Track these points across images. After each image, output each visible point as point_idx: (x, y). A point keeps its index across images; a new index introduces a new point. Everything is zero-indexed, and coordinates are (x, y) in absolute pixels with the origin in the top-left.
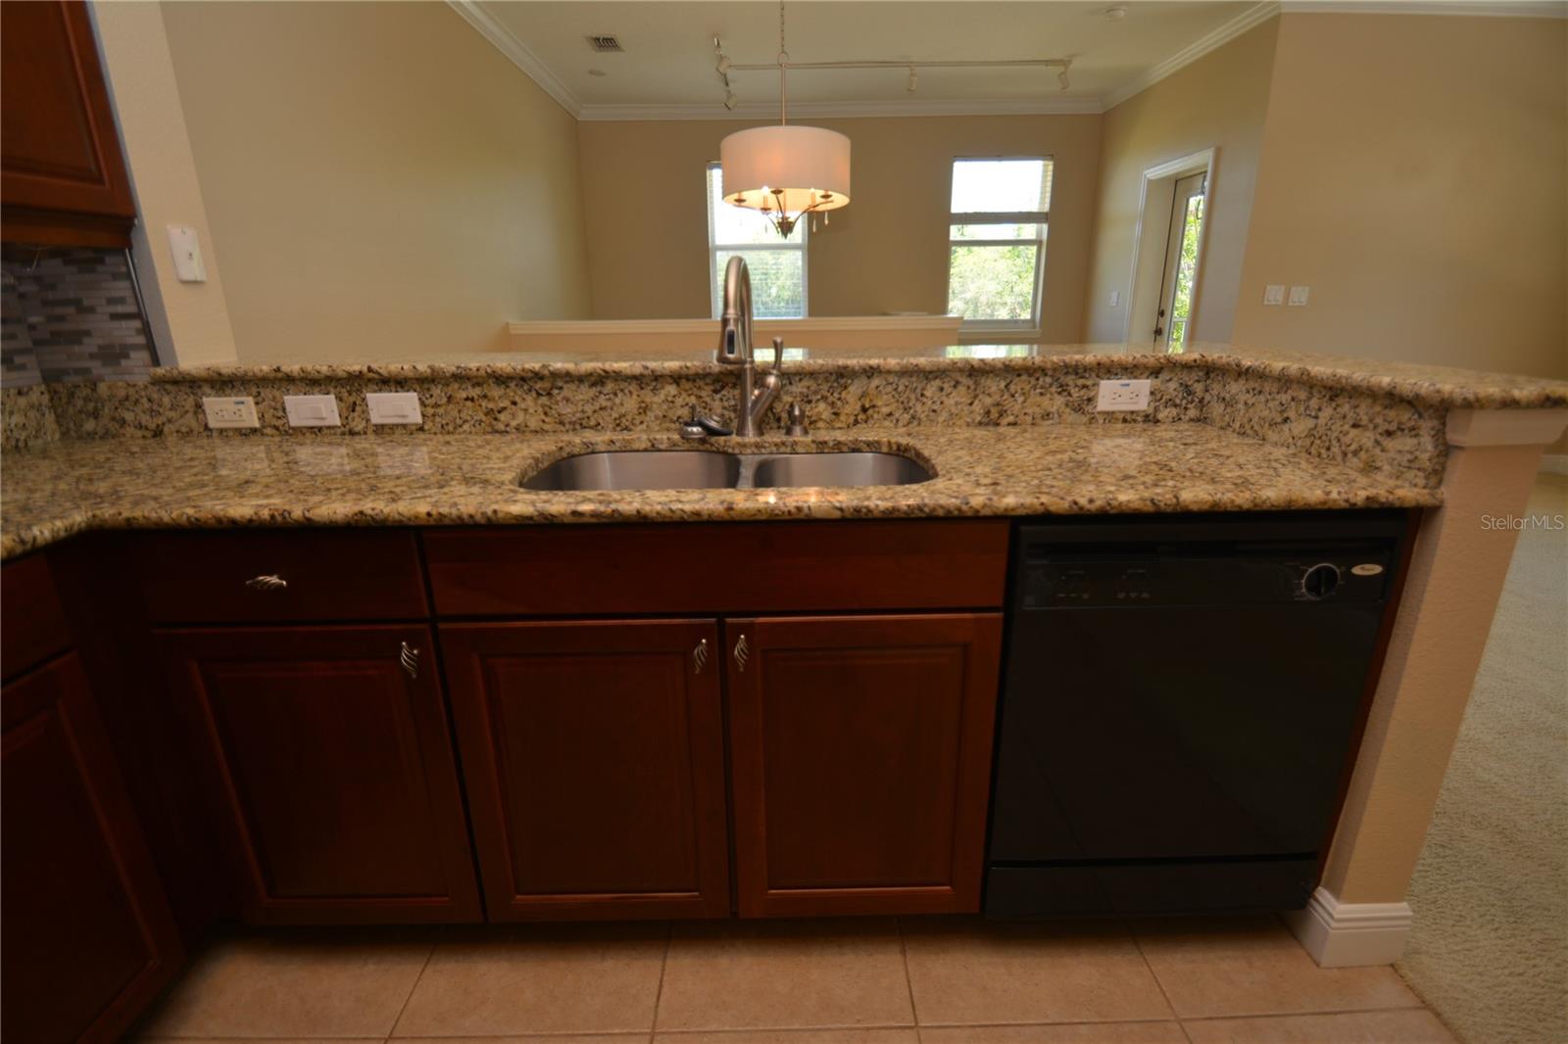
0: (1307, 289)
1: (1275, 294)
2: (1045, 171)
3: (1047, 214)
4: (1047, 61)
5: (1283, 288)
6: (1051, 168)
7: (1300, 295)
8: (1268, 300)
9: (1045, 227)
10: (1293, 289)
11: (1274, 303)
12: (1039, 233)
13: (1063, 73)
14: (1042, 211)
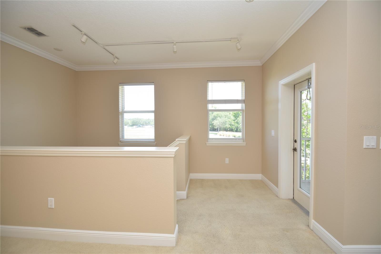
3: (244, 100)
5: (375, 137)
9: (244, 105)
12: (242, 107)
14: (242, 99)
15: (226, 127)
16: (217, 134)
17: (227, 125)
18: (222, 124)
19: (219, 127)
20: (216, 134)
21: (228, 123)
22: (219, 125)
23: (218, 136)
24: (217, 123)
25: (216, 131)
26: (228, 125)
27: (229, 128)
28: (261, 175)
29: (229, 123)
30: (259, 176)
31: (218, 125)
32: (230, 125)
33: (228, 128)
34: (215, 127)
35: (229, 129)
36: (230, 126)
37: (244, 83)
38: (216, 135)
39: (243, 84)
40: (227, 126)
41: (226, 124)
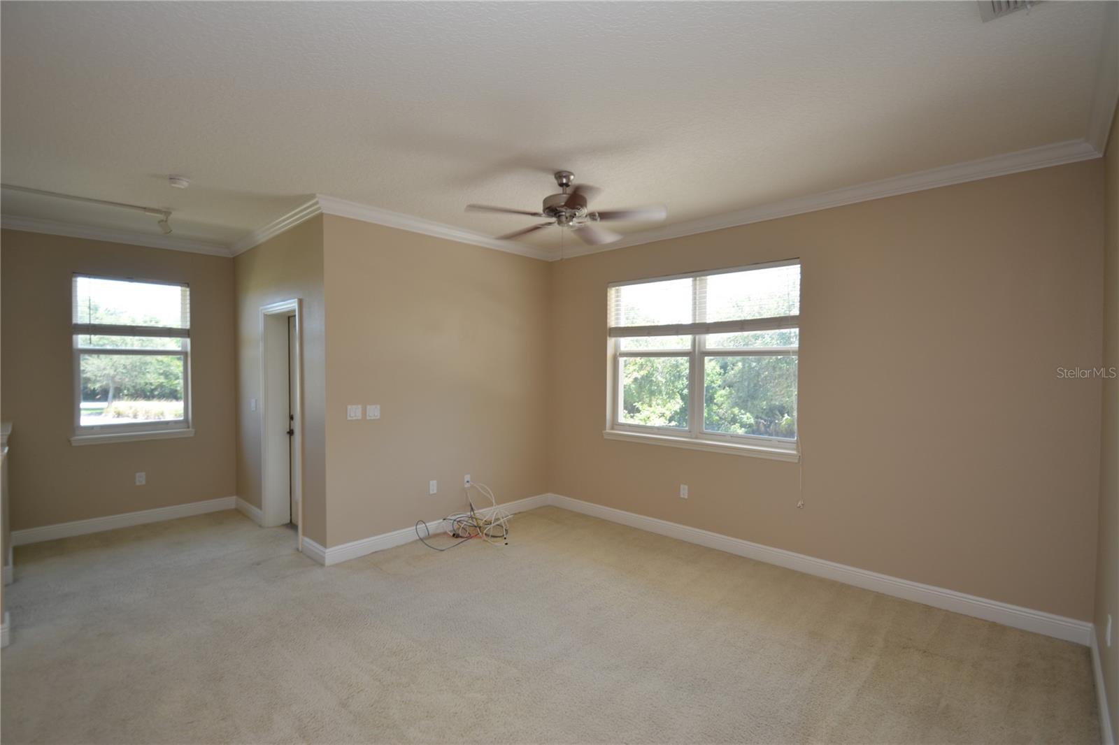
0: (378, 407)
1: (355, 412)
2: (183, 296)
3: (188, 330)
4: (145, 208)
5: (360, 406)
6: (188, 293)
7: (374, 412)
8: (350, 417)
9: (188, 341)
10: (368, 407)
11: (354, 418)
12: (184, 345)
13: (162, 221)
14: (184, 327)
15: (146, 384)
16: (104, 411)
17: (148, 376)
18: (124, 371)
19: (114, 382)
20: (99, 411)
21: (156, 369)
22: (113, 377)
23: (108, 419)
24: (104, 369)
25: (99, 400)
26: (156, 376)
27: (161, 385)
28: (234, 498)
29: (158, 367)
30: (230, 502)
31: (108, 375)
32: (162, 377)
33: (153, 387)
34: (89, 385)
35: (159, 390)
36: (162, 380)
37: (188, 289)
38: (100, 414)
39: (184, 291)
40: (152, 381)
41: (144, 374)
